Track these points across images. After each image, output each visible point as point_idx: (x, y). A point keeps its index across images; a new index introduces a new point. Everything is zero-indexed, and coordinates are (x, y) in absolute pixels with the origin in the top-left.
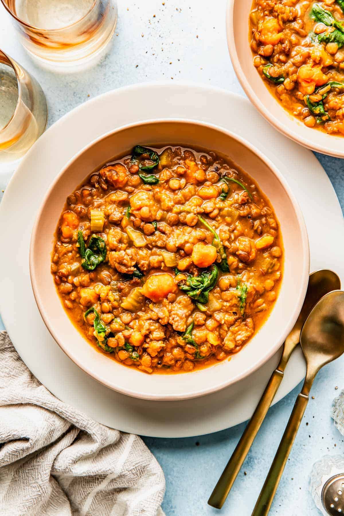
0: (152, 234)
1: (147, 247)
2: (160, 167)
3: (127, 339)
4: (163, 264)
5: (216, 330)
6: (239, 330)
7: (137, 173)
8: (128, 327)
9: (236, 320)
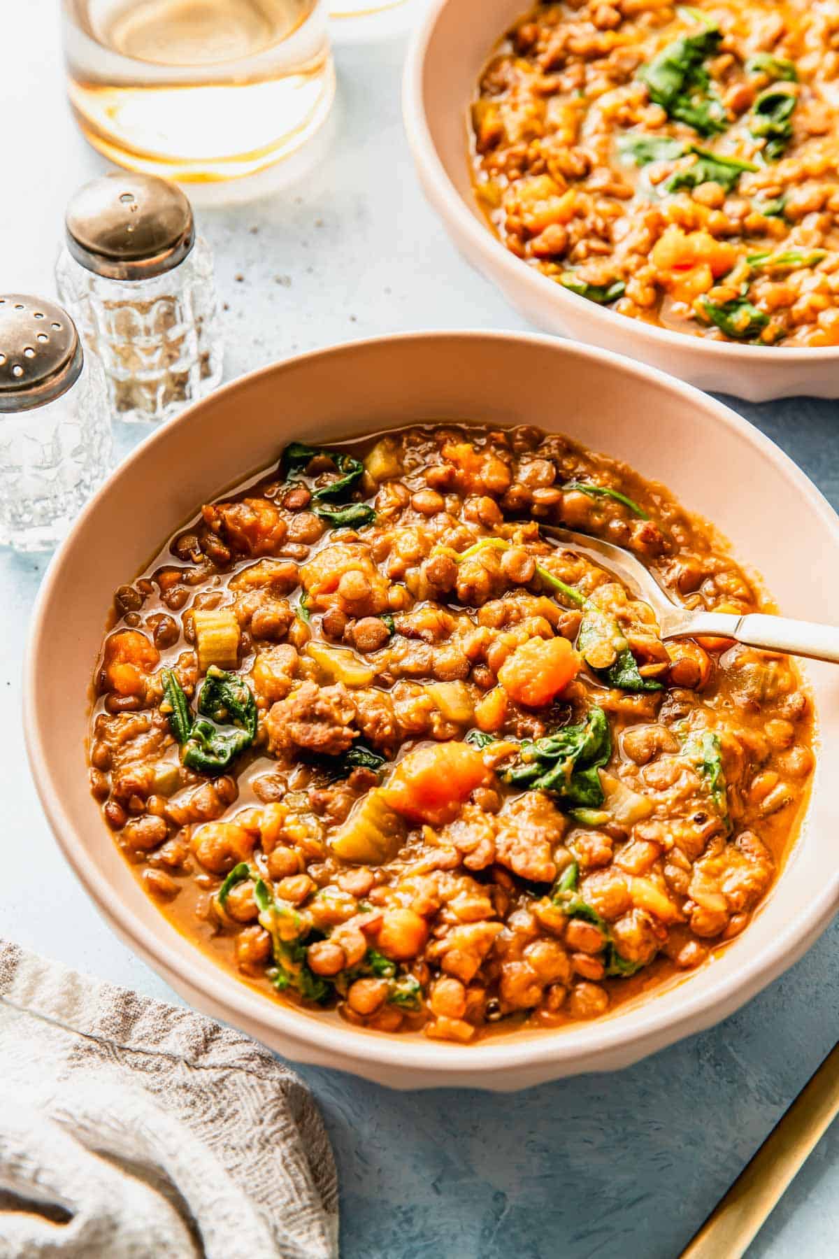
0: (384, 643)
1: (379, 682)
2: (370, 483)
3: (371, 933)
4: (435, 718)
5: (652, 871)
6: (727, 865)
7: (306, 507)
8: (367, 905)
9: (709, 837)
